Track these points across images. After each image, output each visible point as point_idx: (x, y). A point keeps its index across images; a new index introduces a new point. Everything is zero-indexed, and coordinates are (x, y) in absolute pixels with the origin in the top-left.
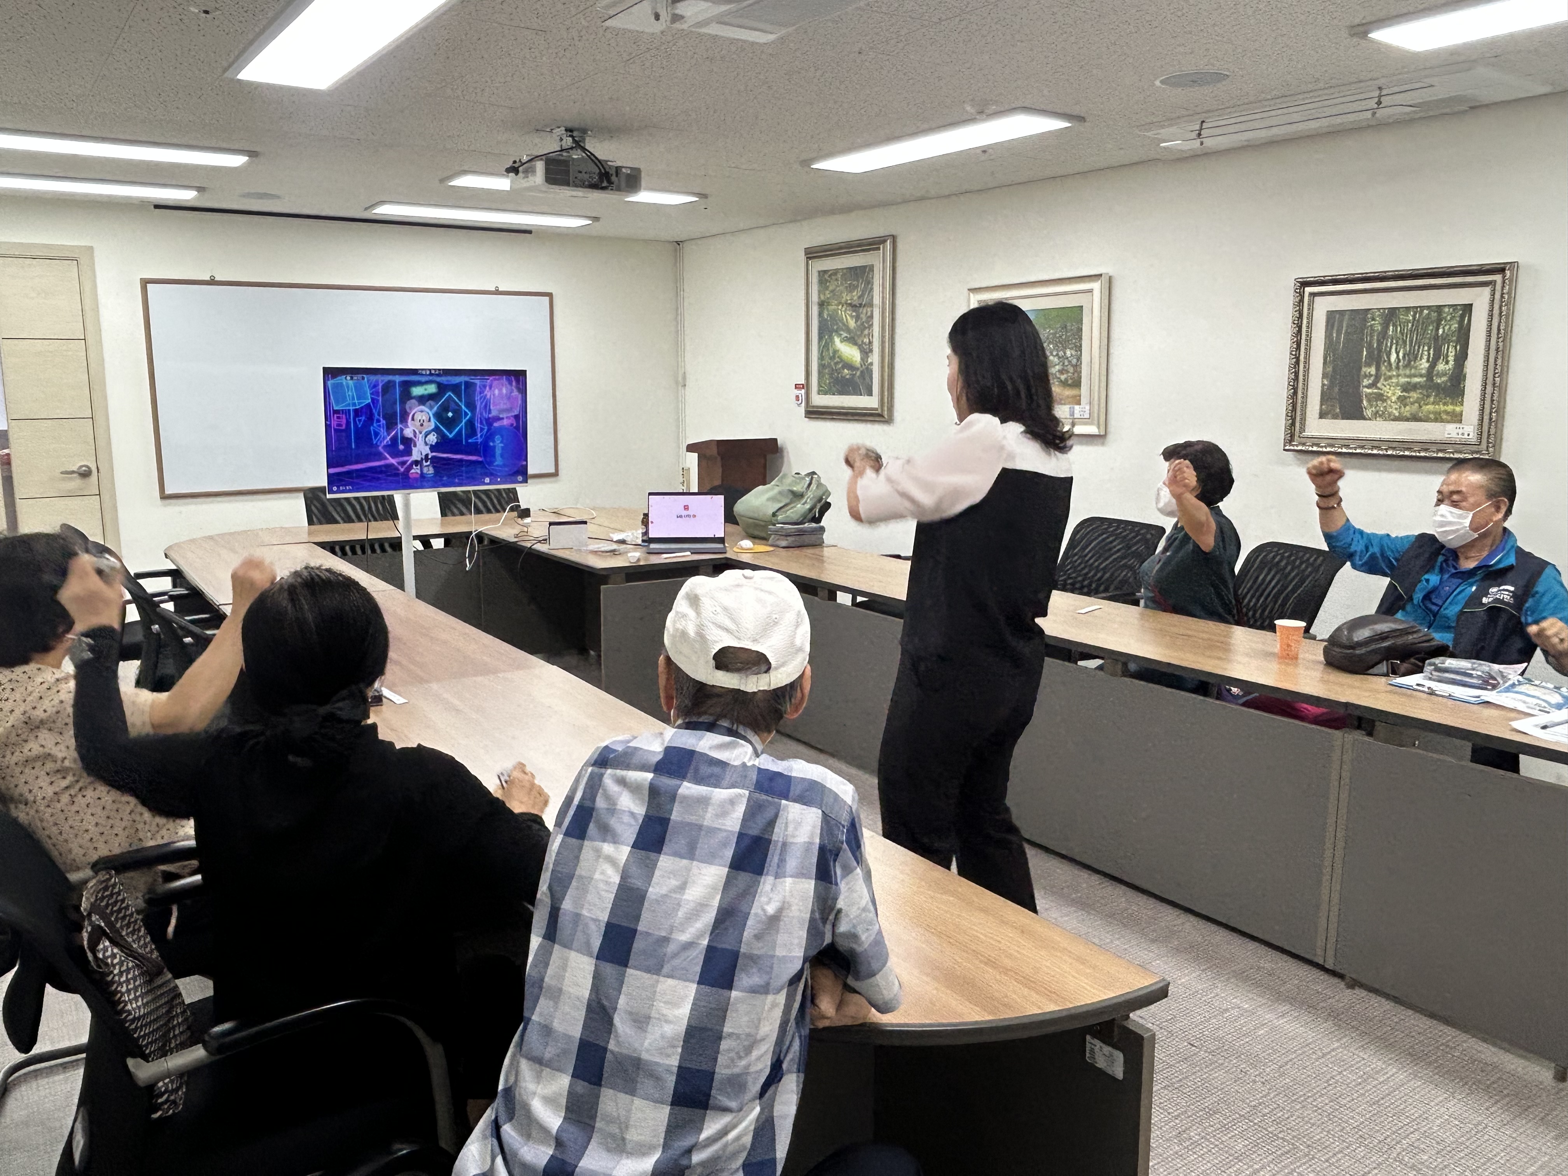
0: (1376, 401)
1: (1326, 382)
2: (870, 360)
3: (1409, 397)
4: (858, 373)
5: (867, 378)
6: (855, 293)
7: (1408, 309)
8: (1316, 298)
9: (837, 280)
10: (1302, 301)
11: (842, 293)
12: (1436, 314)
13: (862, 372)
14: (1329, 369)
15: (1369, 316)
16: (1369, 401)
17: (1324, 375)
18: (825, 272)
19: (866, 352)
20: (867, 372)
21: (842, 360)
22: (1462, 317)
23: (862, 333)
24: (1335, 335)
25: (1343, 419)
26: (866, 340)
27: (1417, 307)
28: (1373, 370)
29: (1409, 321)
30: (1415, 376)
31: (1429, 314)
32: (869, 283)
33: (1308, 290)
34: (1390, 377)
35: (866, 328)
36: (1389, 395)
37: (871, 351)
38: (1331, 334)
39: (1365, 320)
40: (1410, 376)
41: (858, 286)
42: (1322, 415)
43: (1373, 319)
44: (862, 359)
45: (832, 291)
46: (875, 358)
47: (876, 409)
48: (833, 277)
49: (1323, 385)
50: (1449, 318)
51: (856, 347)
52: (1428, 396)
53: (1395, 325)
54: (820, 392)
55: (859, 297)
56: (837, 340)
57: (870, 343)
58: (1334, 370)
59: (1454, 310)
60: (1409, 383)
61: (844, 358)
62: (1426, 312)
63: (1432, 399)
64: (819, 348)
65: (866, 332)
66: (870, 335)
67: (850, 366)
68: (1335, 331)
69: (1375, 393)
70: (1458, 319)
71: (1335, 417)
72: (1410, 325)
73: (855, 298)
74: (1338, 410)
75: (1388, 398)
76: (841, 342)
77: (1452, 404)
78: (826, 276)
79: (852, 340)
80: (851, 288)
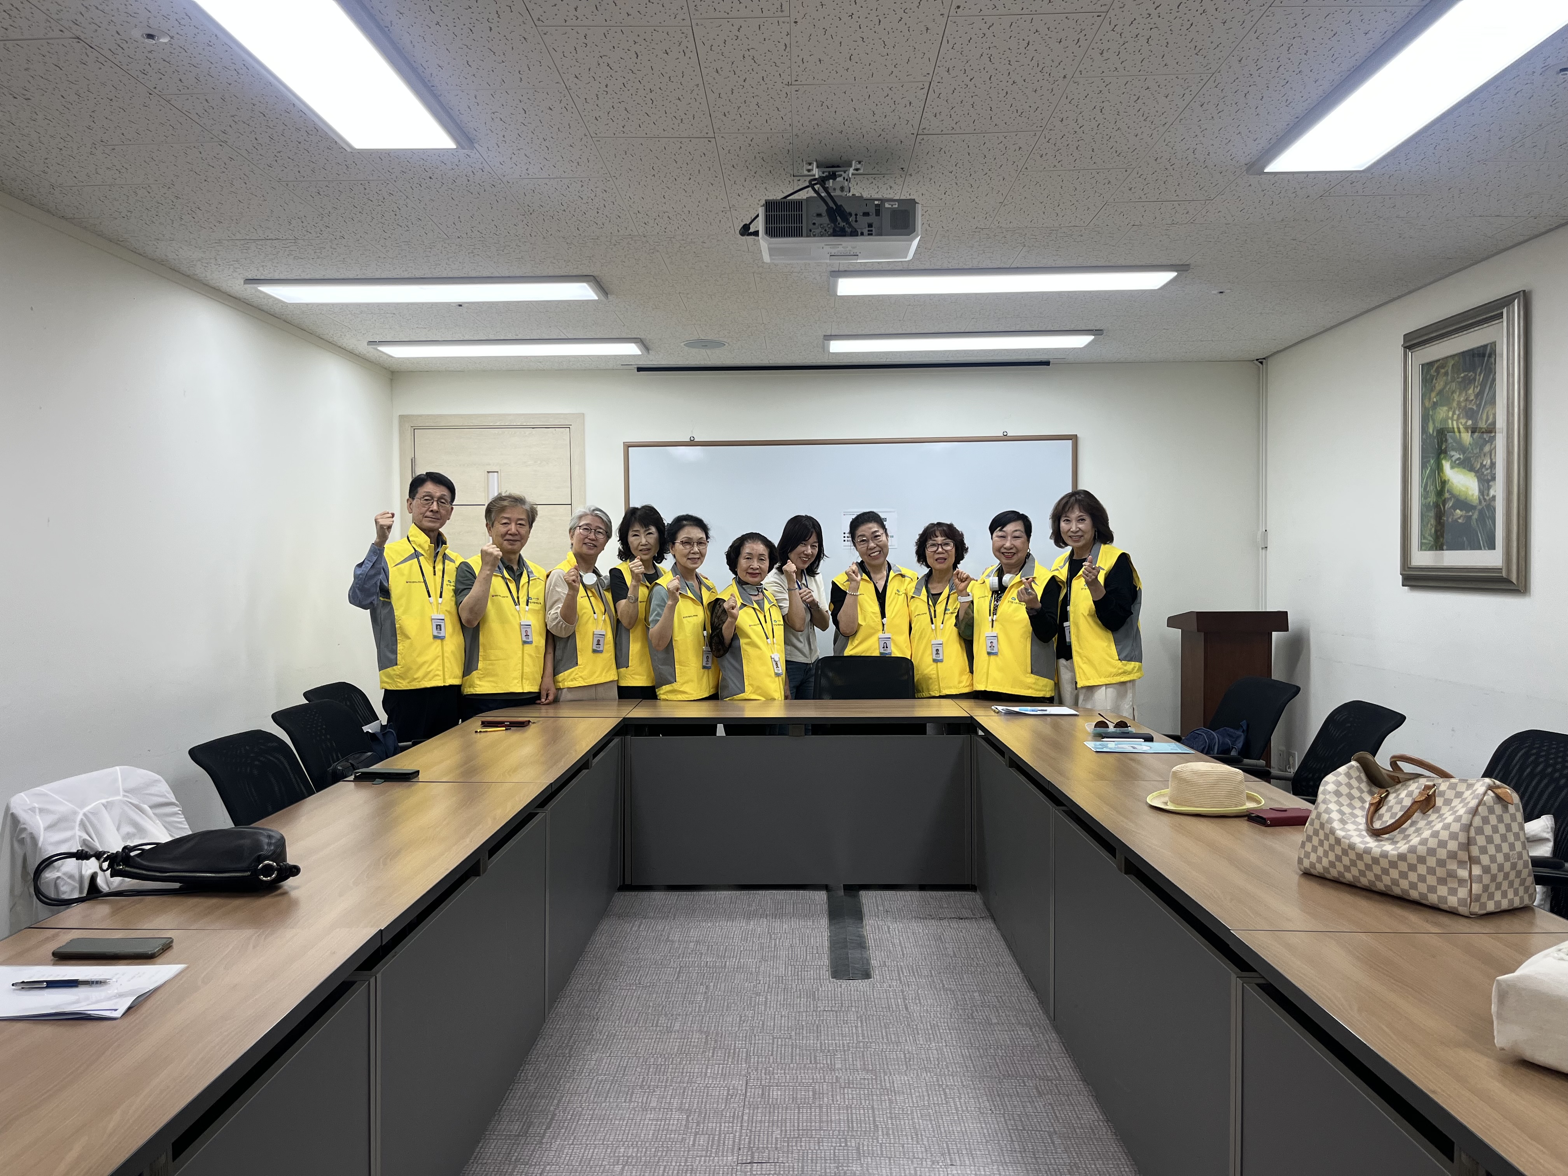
2: (1492, 493)
4: (1475, 516)
5: (1489, 522)
6: (1471, 391)
9: (1446, 374)
11: (1454, 392)
13: (1481, 512)
18: (1431, 364)
19: (1486, 480)
20: (1487, 509)
21: (1453, 495)
23: (1481, 449)
26: (1487, 462)
32: (1490, 372)
35: (1486, 442)
37: (1494, 479)
41: (1475, 379)
44: (1481, 492)
45: (1440, 393)
46: (1498, 490)
47: (1499, 570)
48: (1443, 371)
51: (1473, 474)
54: (1423, 547)
55: (1477, 396)
56: (1446, 465)
57: (1493, 465)
61: (1456, 492)
64: (1422, 479)
65: (1487, 449)
66: (1492, 453)
67: (1463, 504)
73: (1472, 397)
76: (1452, 467)
78: (1433, 372)
79: (1466, 464)
80: (1466, 383)
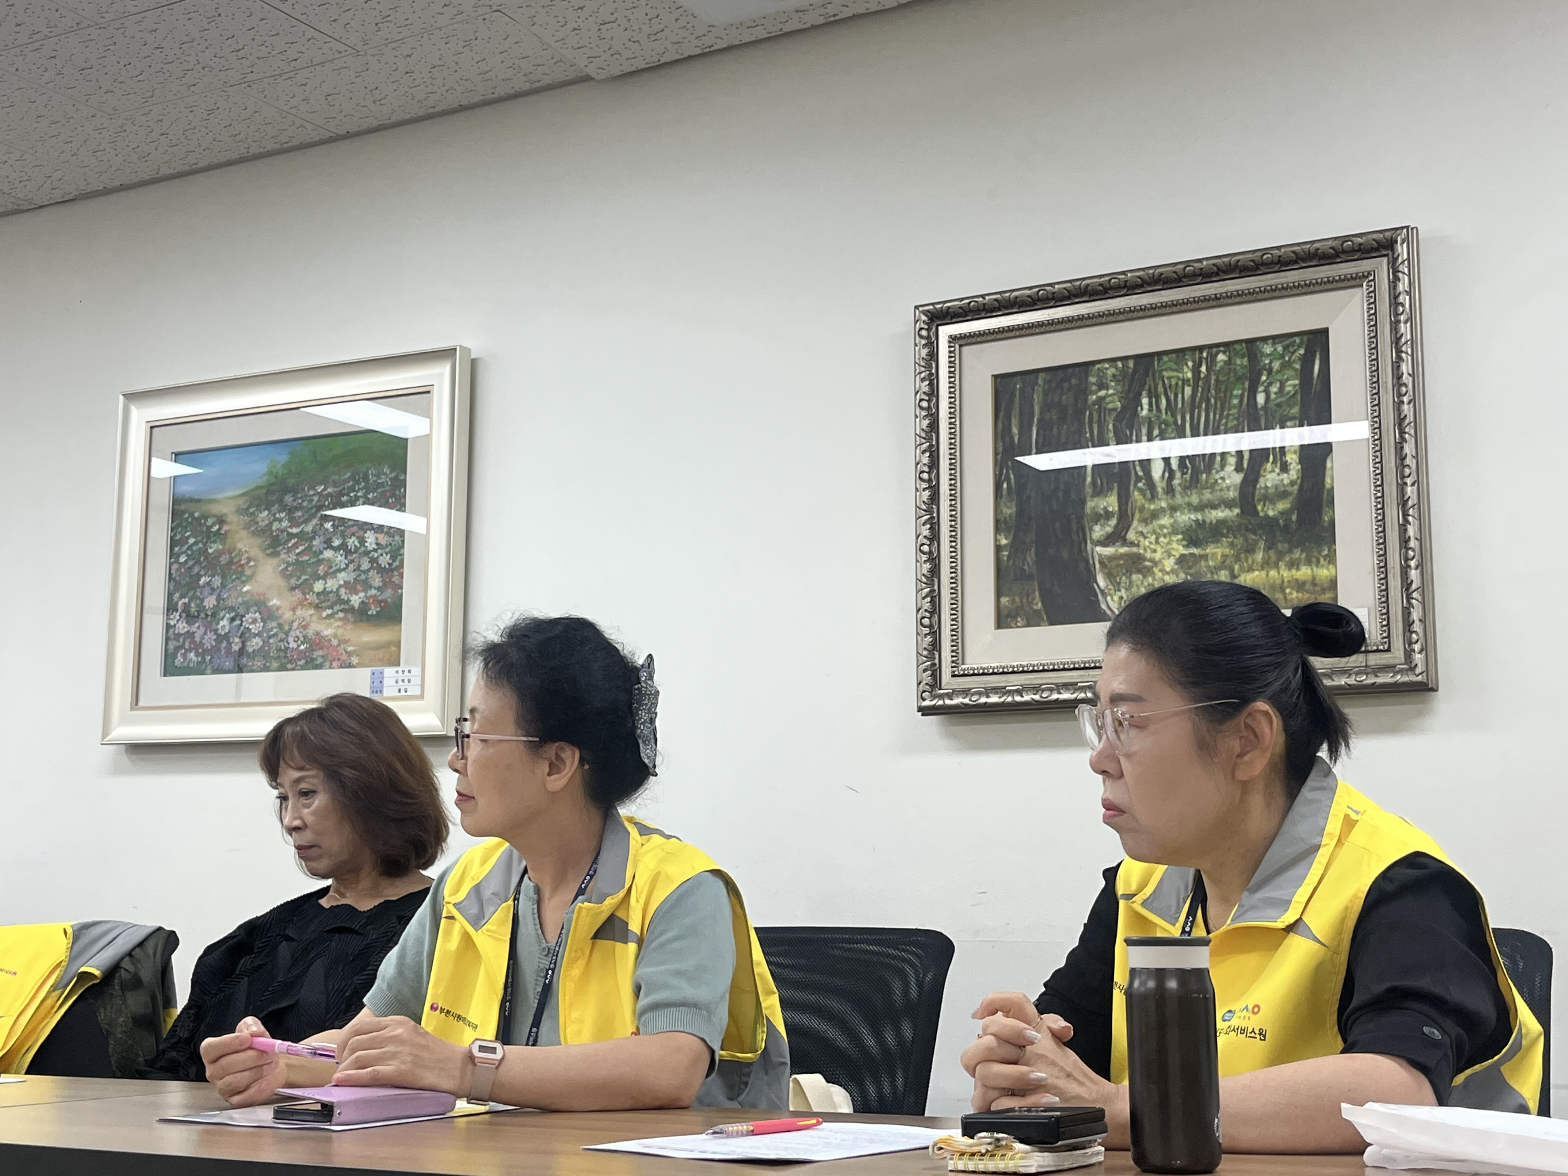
0: (1129, 573)
1: (1004, 542)
3: (1205, 557)
7: (1180, 353)
8: (965, 349)
10: (933, 356)
12: (1245, 361)
14: (1009, 510)
15: (1092, 379)
16: (1110, 576)
17: (999, 525)
22: (1307, 361)
24: (1015, 430)
25: (1052, 623)
27: (1201, 348)
28: (1111, 502)
29: (1185, 382)
30: (1214, 507)
31: (1229, 362)
33: (946, 331)
34: (1155, 515)
36: (1158, 556)
38: (1007, 428)
39: (1084, 391)
40: (1200, 508)
42: (1003, 620)
43: (1102, 386)
49: (998, 548)
50: (1276, 365)
52: (1250, 550)
53: (1153, 395)
58: (1021, 512)
59: (1285, 348)
60: (1200, 524)
62: (1221, 357)
63: (1259, 556)
68: (1015, 422)
69: (1122, 556)
70: (1297, 366)
71: (1032, 621)
72: (1188, 391)
74: (1040, 605)
75: (1155, 563)
77: (1308, 562)
